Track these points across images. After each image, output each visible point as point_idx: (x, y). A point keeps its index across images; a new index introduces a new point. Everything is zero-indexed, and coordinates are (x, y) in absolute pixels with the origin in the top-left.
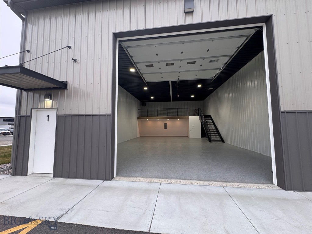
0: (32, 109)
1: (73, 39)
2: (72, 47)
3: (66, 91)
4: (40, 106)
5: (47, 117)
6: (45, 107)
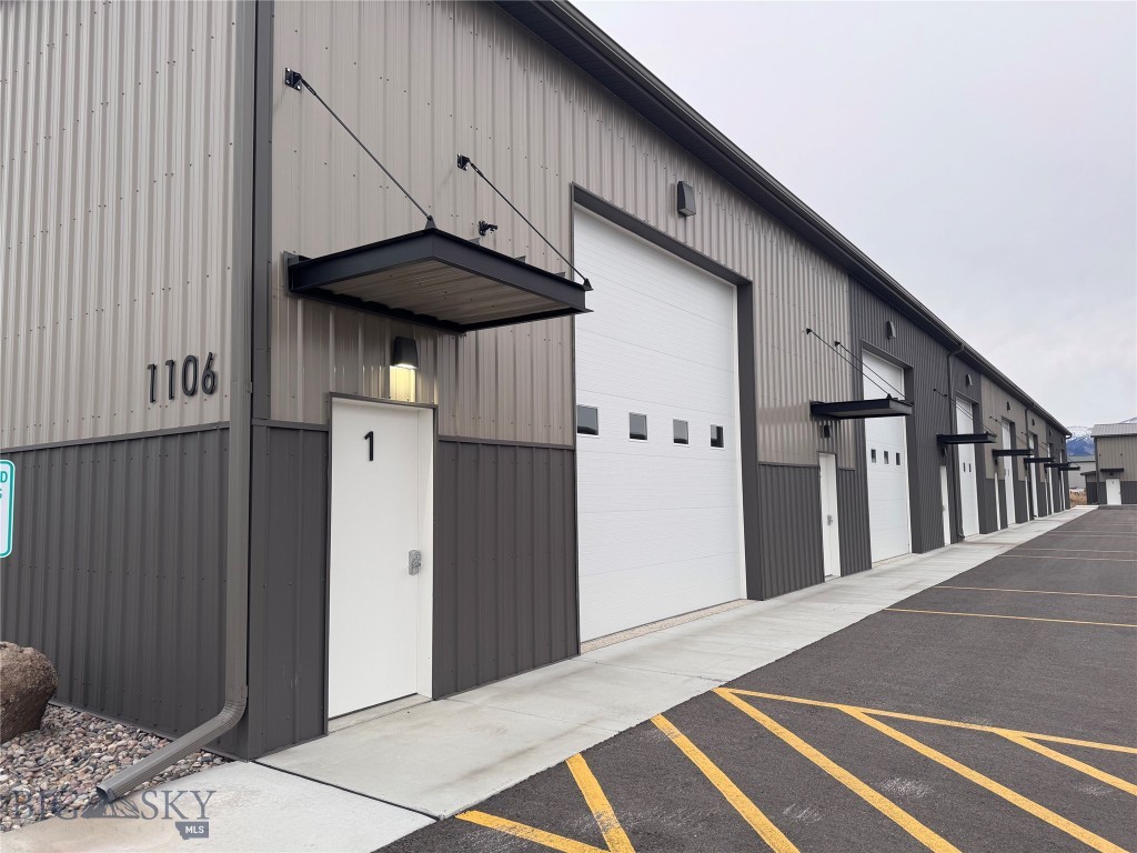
0: (331, 397)
1: (472, 133)
4: (368, 388)
5: (367, 442)
6: (391, 397)
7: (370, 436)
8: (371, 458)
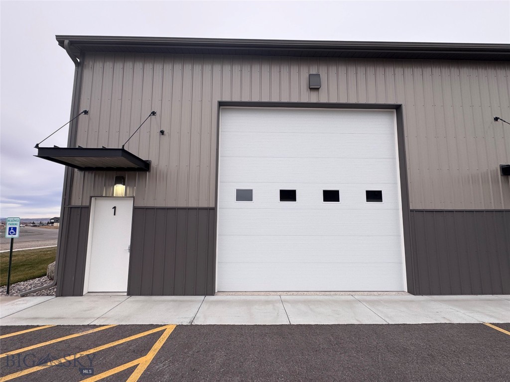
0: (91, 197)
1: (160, 102)
2: (158, 113)
3: (148, 173)
4: (106, 193)
5: (114, 209)
6: (114, 195)
7: (115, 208)
8: (115, 215)
